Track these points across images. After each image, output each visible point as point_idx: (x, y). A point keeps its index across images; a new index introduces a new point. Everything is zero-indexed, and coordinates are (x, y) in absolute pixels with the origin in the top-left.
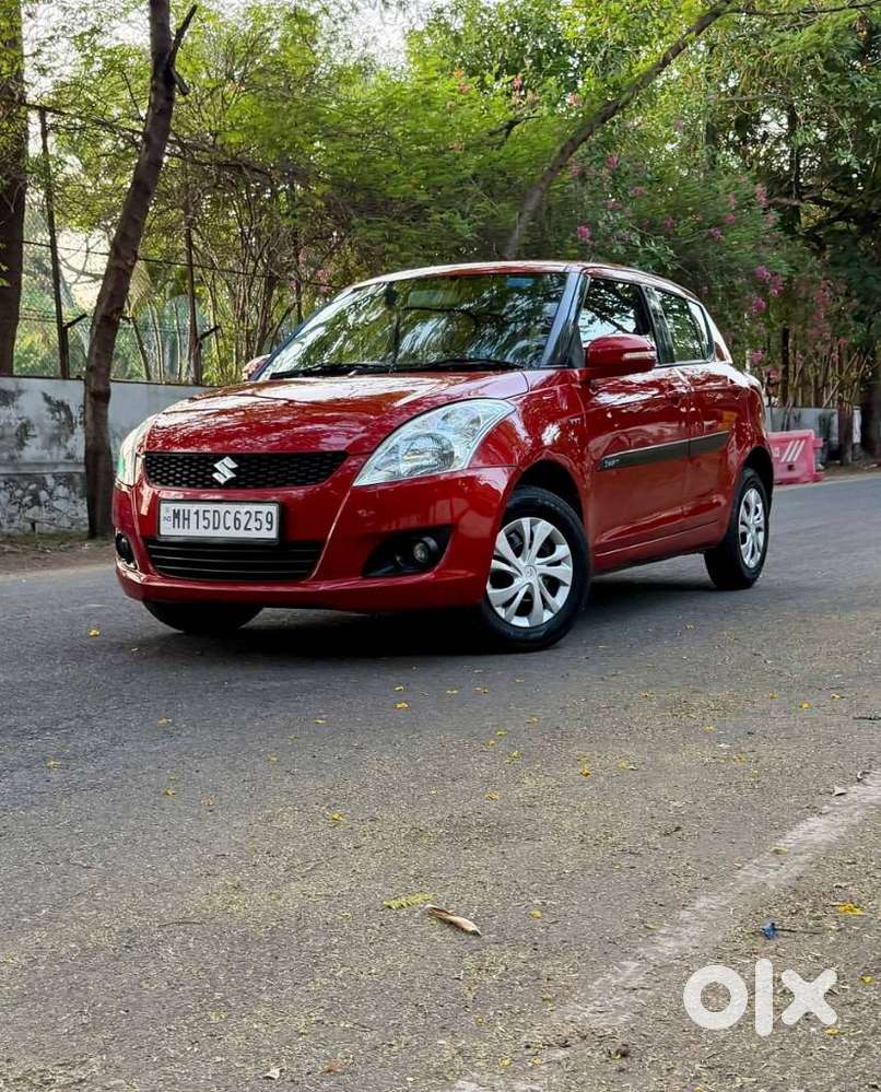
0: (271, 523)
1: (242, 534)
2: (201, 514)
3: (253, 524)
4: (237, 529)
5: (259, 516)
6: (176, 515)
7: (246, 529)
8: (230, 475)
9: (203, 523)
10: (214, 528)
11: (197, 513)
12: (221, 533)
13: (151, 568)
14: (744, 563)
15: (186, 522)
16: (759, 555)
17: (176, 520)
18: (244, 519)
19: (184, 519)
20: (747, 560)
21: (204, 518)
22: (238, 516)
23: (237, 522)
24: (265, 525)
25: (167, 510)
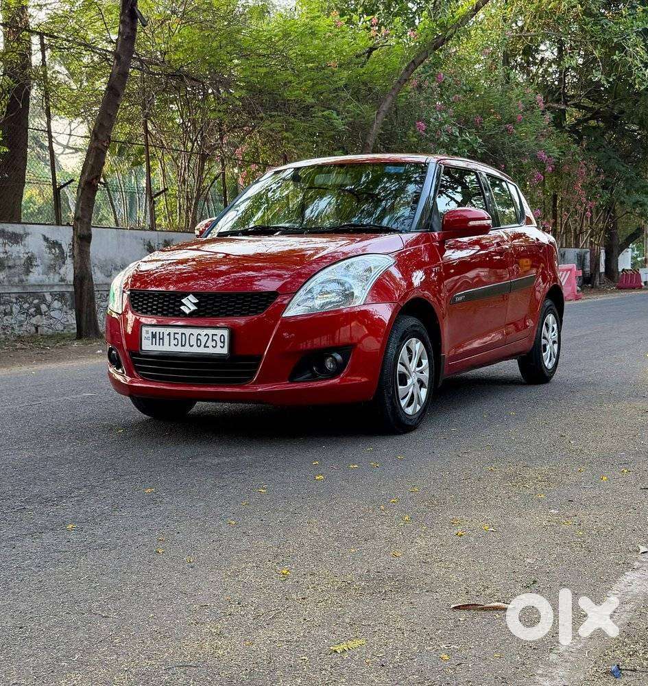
0: (224, 342)
1: (202, 350)
2: (172, 335)
3: (210, 343)
4: (198, 346)
5: (215, 338)
6: (154, 336)
7: (205, 346)
8: (193, 308)
9: (174, 342)
10: (182, 346)
11: (169, 334)
12: (187, 349)
13: (135, 373)
14: (545, 365)
15: (161, 341)
16: (554, 359)
17: (154, 339)
18: (204, 340)
19: (160, 339)
20: (546, 364)
21: (175, 339)
22: (199, 337)
23: (199, 341)
24: (219, 344)
25: (147, 332)
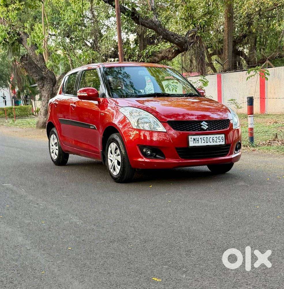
0: (223, 140)
1: (215, 144)
3: (218, 141)
5: (220, 138)
6: (194, 140)
7: (216, 142)
10: (207, 143)
12: (209, 144)
15: (198, 141)
17: (195, 141)
18: (215, 139)
21: (203, 140)
22: (213, 138)
23: (213, 140)
24: (222, 141)
25: (191, 138)
